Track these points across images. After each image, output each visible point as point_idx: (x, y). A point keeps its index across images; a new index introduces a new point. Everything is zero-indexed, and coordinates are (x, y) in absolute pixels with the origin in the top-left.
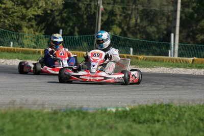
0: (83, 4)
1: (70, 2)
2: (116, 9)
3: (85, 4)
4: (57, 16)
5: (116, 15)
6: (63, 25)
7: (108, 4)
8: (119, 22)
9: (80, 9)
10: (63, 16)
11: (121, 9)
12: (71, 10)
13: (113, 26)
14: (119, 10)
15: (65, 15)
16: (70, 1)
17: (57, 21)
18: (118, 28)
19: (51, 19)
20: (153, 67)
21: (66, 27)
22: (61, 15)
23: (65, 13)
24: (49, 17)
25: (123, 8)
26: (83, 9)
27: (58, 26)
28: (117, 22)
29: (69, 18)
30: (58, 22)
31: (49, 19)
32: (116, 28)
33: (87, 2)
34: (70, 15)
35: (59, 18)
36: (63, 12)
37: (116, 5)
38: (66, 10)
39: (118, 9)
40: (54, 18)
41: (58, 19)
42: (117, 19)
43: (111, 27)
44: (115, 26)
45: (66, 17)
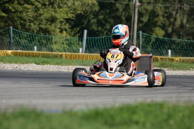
0: (121, 4)
1: (107, 3)
2: (157, 9)
3: (122, 4)
4: (93, 18)
5: (158, 15)
6: (100, 28)
7: (149, 3)
8: (162, 23)
9: (117, 10)
10: (99, 18)
11: (163, 9)
12: (108, 11)
13: (155, 29)
14: (161, 10)
15: (101, 17)
16: (106, 1)
17: (93, 24)
18: (161, 30)
19: (86, 22)
20: (189, 69)
21: (103, 30)
22: (97, 17)
23: (102, 14)
24: (84, 20)
25: (165, 7)
26: (121, 10)
27: (94, 29)
28: (159, 23)
29: (106, 21)
30: (93, 26)
31: (84, 23)
32: (159, 30)
33: (125, 1)
34: (107, 17)
35: (95, 21)
36: (99, 14)
37: (157, 4)
38: (102, 12)
39: (160, 8)
40: (89, 21)
41: (94, 23)
42: (160, 20)
43: (153, 29)
44: (157, 28)
45: (103, 19)
